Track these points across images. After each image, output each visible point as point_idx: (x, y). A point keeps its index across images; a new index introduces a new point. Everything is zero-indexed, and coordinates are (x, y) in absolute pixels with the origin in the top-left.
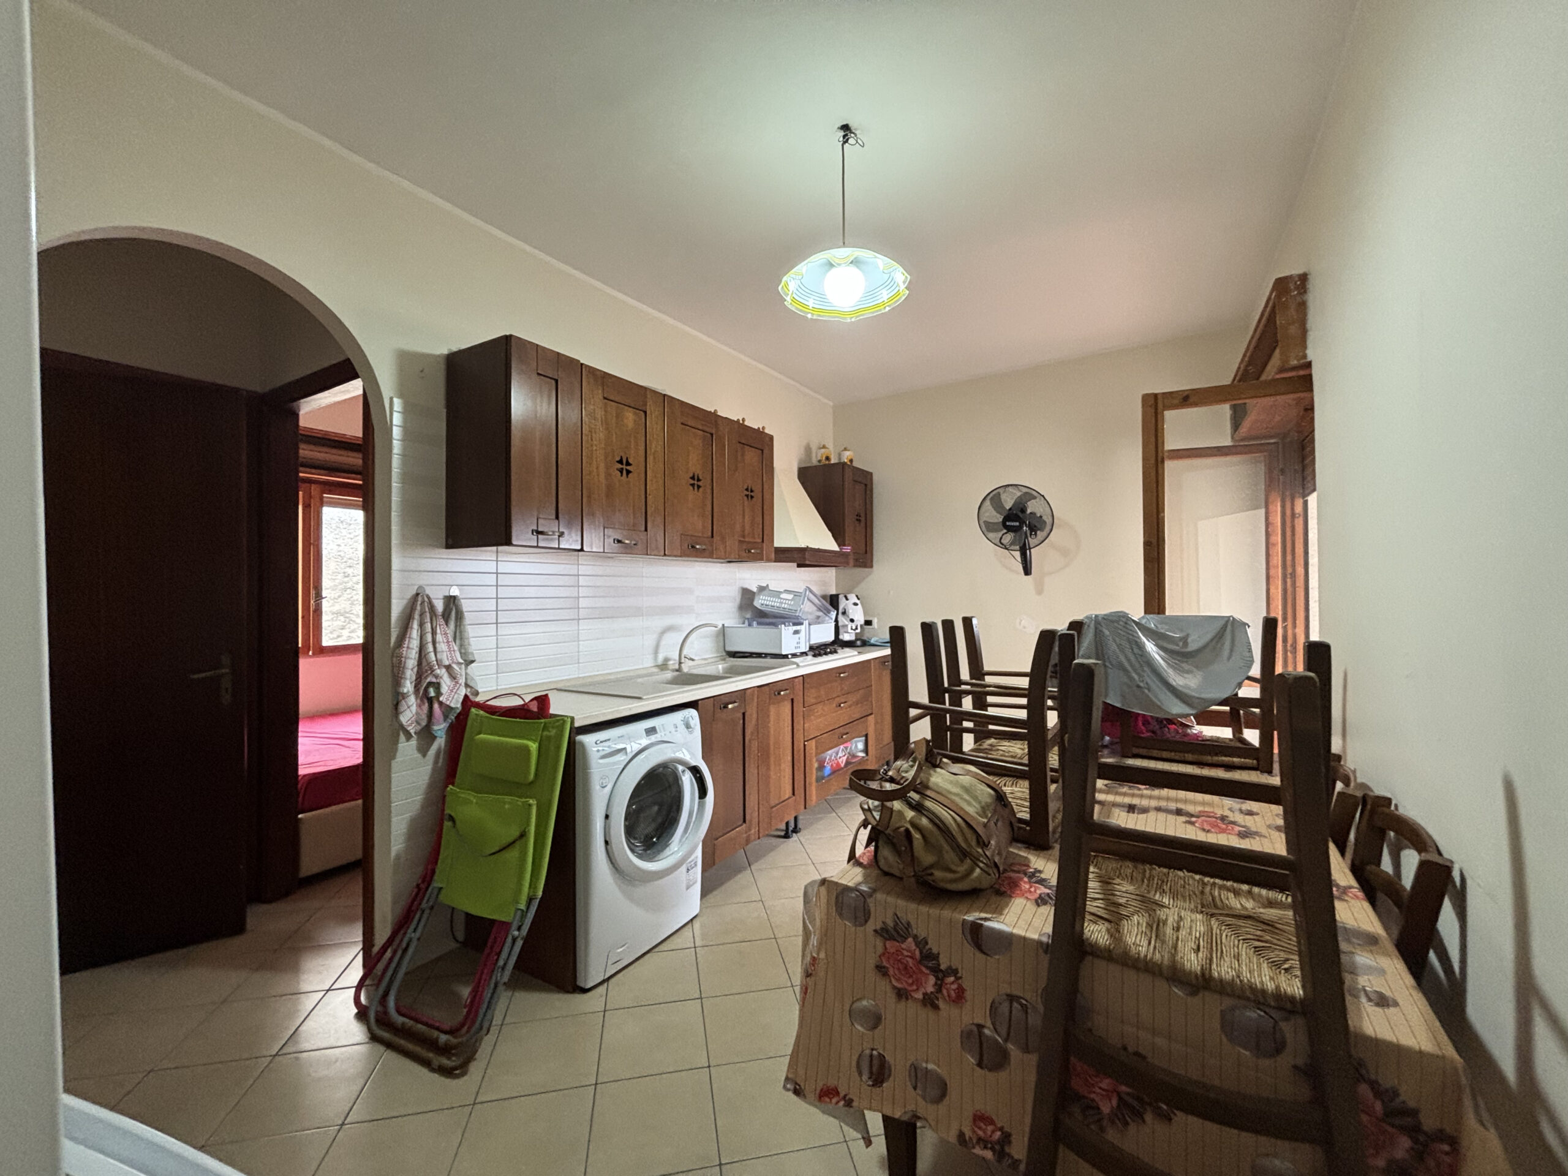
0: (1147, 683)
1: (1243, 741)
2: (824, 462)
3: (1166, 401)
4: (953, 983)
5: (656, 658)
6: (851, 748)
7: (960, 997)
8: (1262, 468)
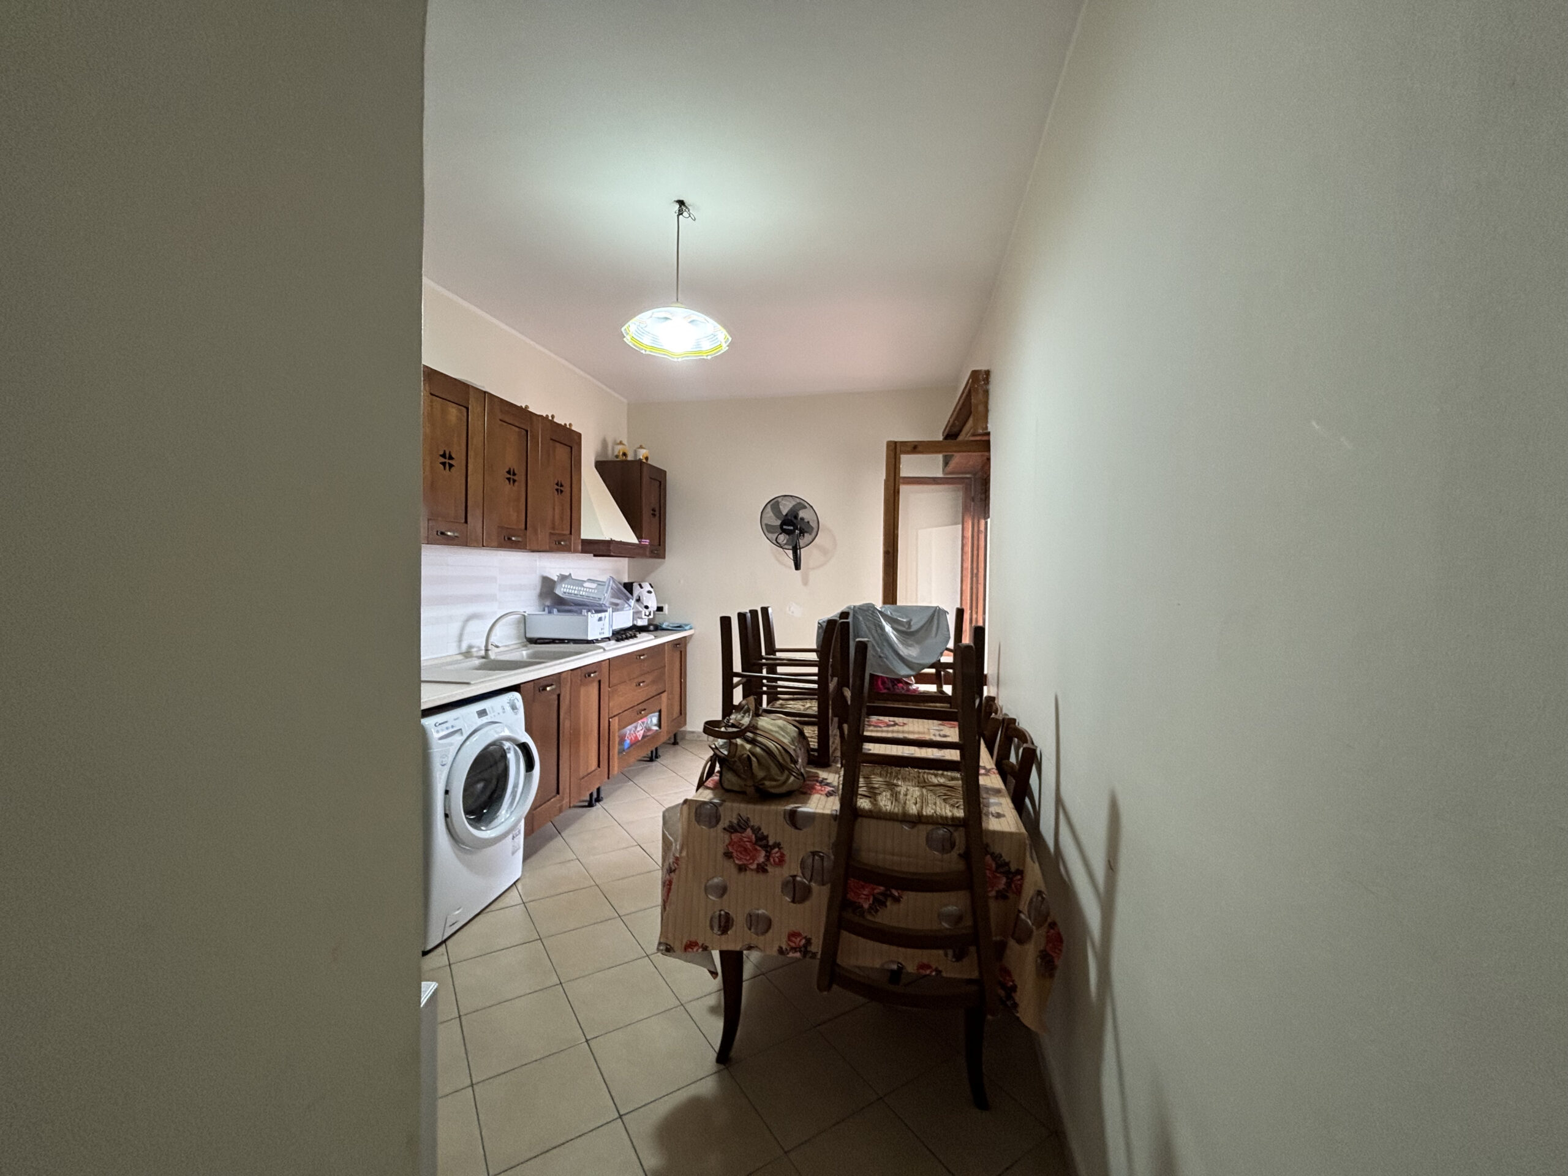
0: (885, 654)
1: (942, 692)
2: (621, 458)
3: (902, 448)
4: (777, 853)
5: (460, 646)
6: (647, 723)
7: (781, 861)
8: (961, 494)
